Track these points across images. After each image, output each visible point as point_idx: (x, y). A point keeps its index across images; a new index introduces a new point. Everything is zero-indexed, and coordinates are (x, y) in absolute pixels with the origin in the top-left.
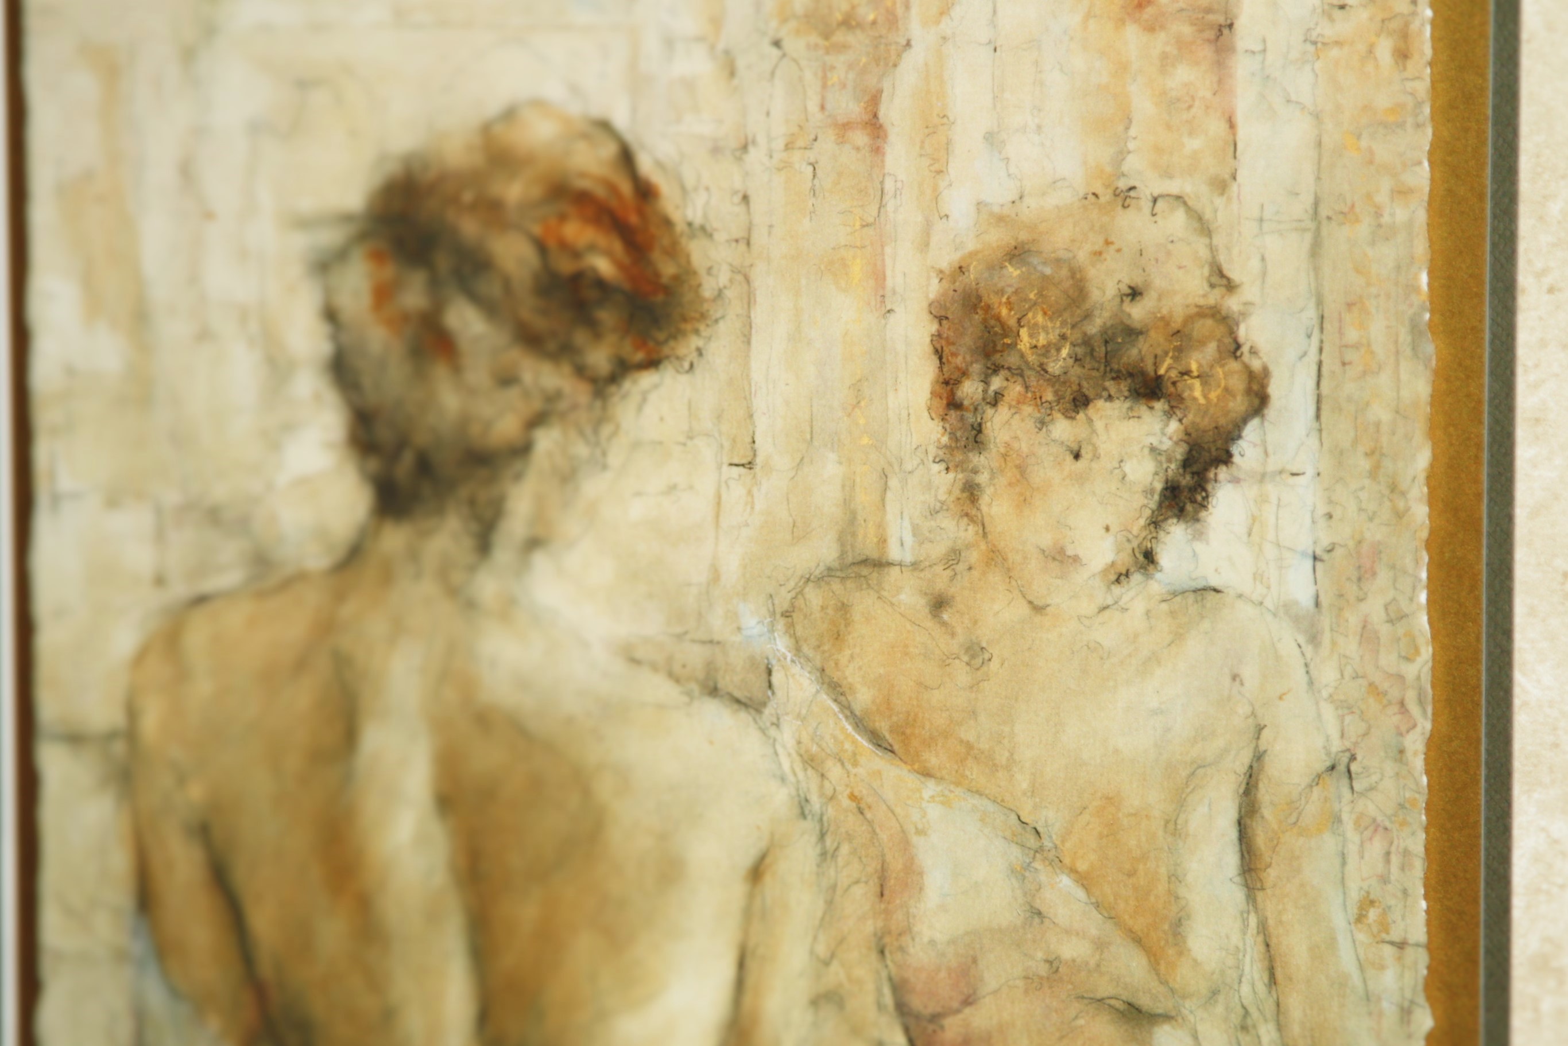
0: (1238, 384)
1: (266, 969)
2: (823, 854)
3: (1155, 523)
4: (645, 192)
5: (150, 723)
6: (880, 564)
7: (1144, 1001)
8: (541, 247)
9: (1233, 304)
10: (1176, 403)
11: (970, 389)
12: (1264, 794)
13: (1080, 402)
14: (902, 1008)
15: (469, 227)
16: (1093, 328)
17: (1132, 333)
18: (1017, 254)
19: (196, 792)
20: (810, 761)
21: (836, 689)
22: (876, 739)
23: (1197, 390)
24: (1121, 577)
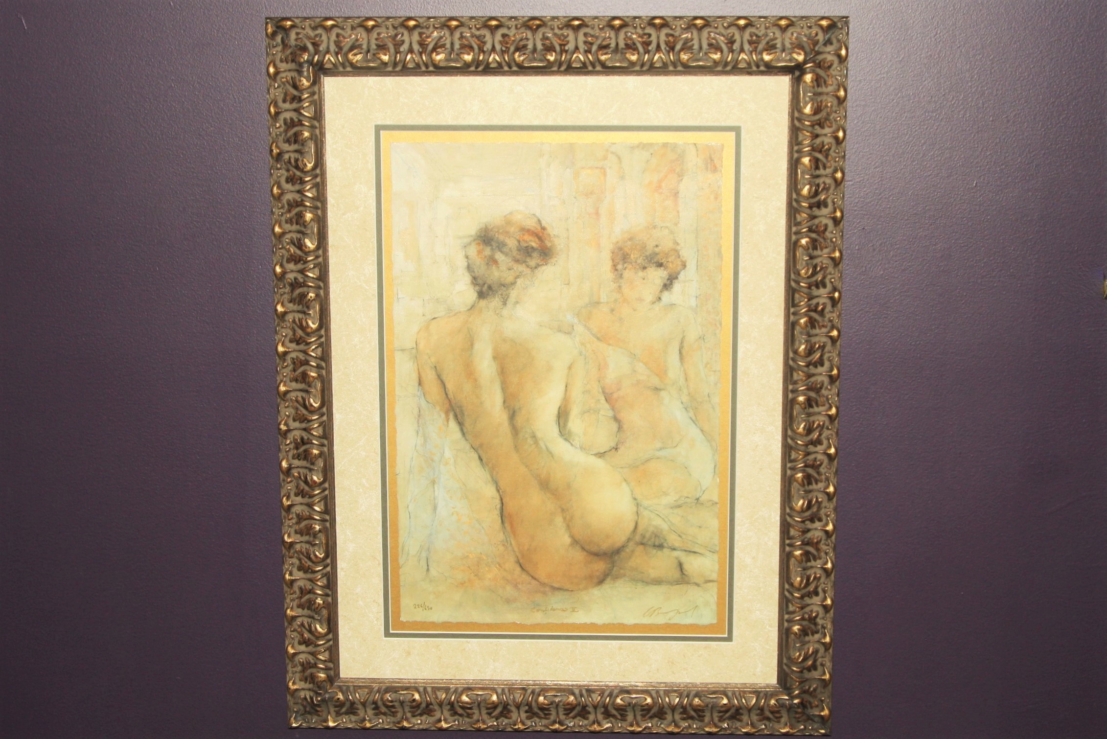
0: (679, 263)
1: (451, 396)
2: (586, 363)
3: (661, 292)
4: (544, 229)
5: (421, 346)
6: (598, 303)
7: (658, 387)
8: (519, 241)
9: (678, 248)
10: (666, 268)
11: (620, 267)
12: (685, 344)
13: (645, 268)
14: (604, 392)
15: (501, 238)
16: (648, 254)
17: (657, 254)
18: (631, 239)
19: (433, 359)
20: (583, 344)
21: (589, 329)
22: (598, 339)
23: (670, 265)
24: (654, 303)
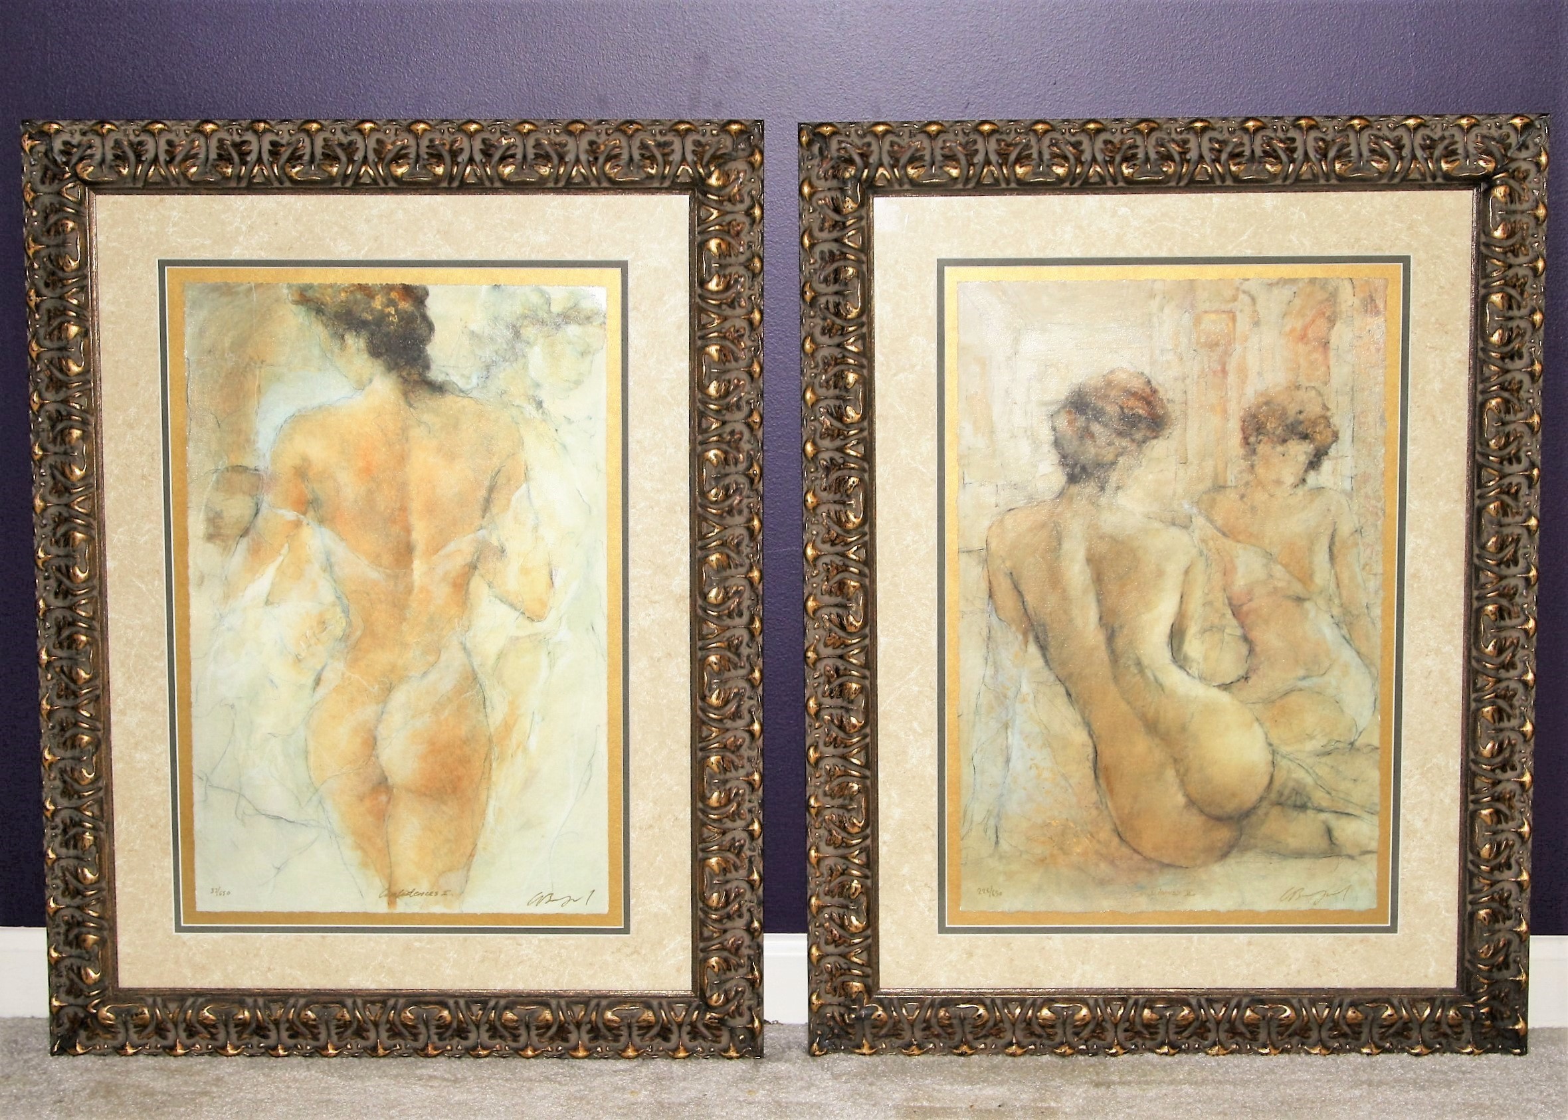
0: (1330, 434)
1: (1030, 611)
2: (1207, 565)
3: (1306, 471)
4: (1154, 392)
5: (993, 546)
6: (1224, 487)
7: (1301, 596)
8: (1122, 408)
9: (1329, 414)
10: (1312, 440)
11: (1252, 439)
12: (1337, 539)
13: (1284, 441)
14: (1230, 604)
15: (1100, 404)
16: (1289, 422)
17: (1301, 422)
18: (1267, 403)
19: (1008, 564)
20: (1203, 541)
21: (1211, 521)
22: (1224, 534)
23: (1318, 437)
24: (1296, 486)
